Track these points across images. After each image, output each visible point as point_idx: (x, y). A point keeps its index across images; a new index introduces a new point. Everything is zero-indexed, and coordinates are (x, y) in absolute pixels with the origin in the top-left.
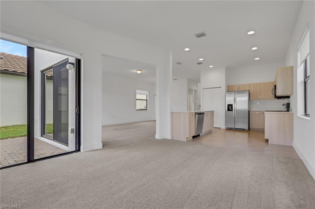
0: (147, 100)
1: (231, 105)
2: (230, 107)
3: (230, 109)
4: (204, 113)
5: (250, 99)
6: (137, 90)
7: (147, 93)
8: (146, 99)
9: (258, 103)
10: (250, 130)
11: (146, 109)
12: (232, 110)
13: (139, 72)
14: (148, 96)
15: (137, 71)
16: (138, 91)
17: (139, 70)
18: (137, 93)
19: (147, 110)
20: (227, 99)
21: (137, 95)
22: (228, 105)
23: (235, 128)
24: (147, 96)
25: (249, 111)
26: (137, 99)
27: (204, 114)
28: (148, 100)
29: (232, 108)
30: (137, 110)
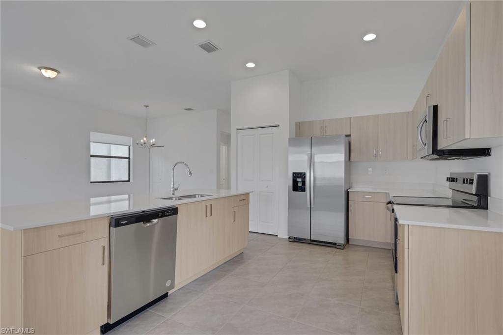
0: (129, 158)
1: (301, 173)
2: (299, 180)
3: (300, 184)
4: (177, 209)
5: (351, 160)
6: (91, 133)
7: (129, 140)
8: (128, 156)
9: (370, 169)
10: (350, 243)
11: (126, 179)
12: (304, 190)
14: (131, 149)
15: (40, 68)
18: (91, 140)
19: (129, 181)
20: (291, 158)
21: (92, 144)
22: (294, 173)
23: (311, 240)
24: (129, 147)
25: (347, 193)
26: (92, 156)
27: (176, 213)
28: (131, 156)
29: (304, 183)
30: (91, 182)
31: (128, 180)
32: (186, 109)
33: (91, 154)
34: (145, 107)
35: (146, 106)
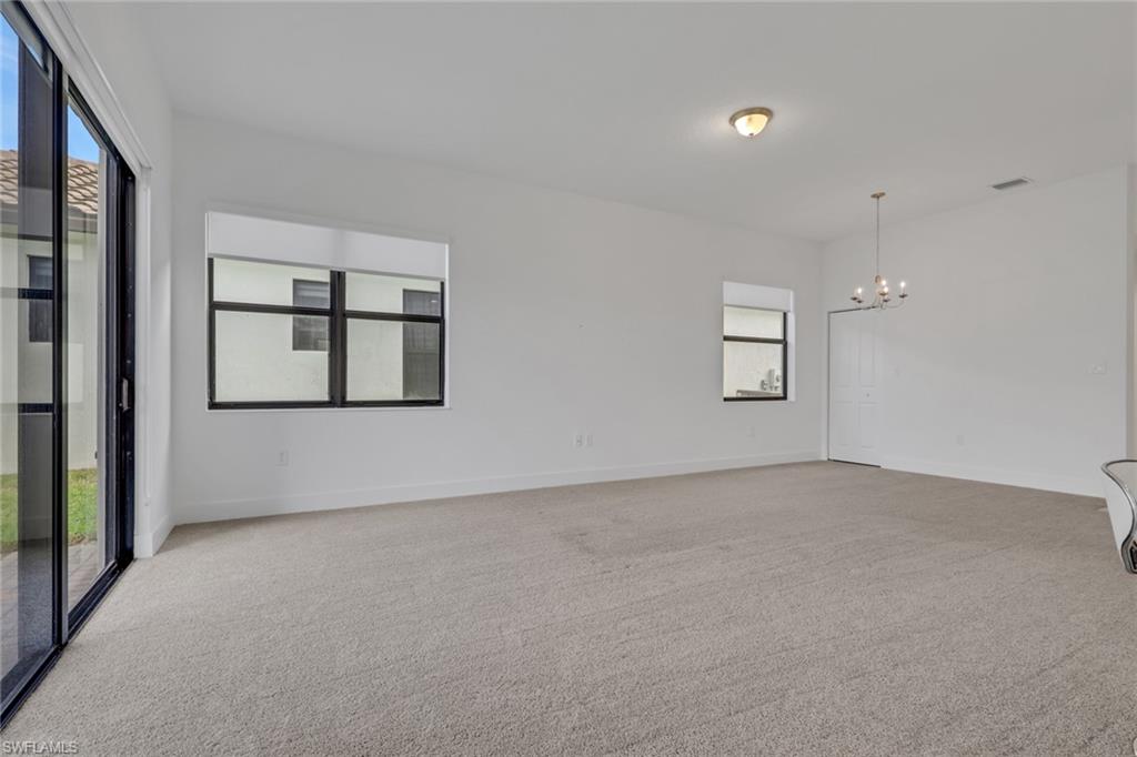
0: (784, 342)
6: (725, 283)
7: (786, 299)
8: (780, 337)
11: (779, 392)
13: (748, 126)
14: (791, 318)
15: (733, 120)
16: (733, 291)
17: (750, 111)
18: (725, 302)
19: (785, 398)
21: (727, 311)
24: (785, 314)
26: (726, 338)
28: (791, 339)
30: (726, 399)
31: (782, 395)
32: (999, 187)
33: (726, 334)
34: (875, 200)
35: (877, 196)
